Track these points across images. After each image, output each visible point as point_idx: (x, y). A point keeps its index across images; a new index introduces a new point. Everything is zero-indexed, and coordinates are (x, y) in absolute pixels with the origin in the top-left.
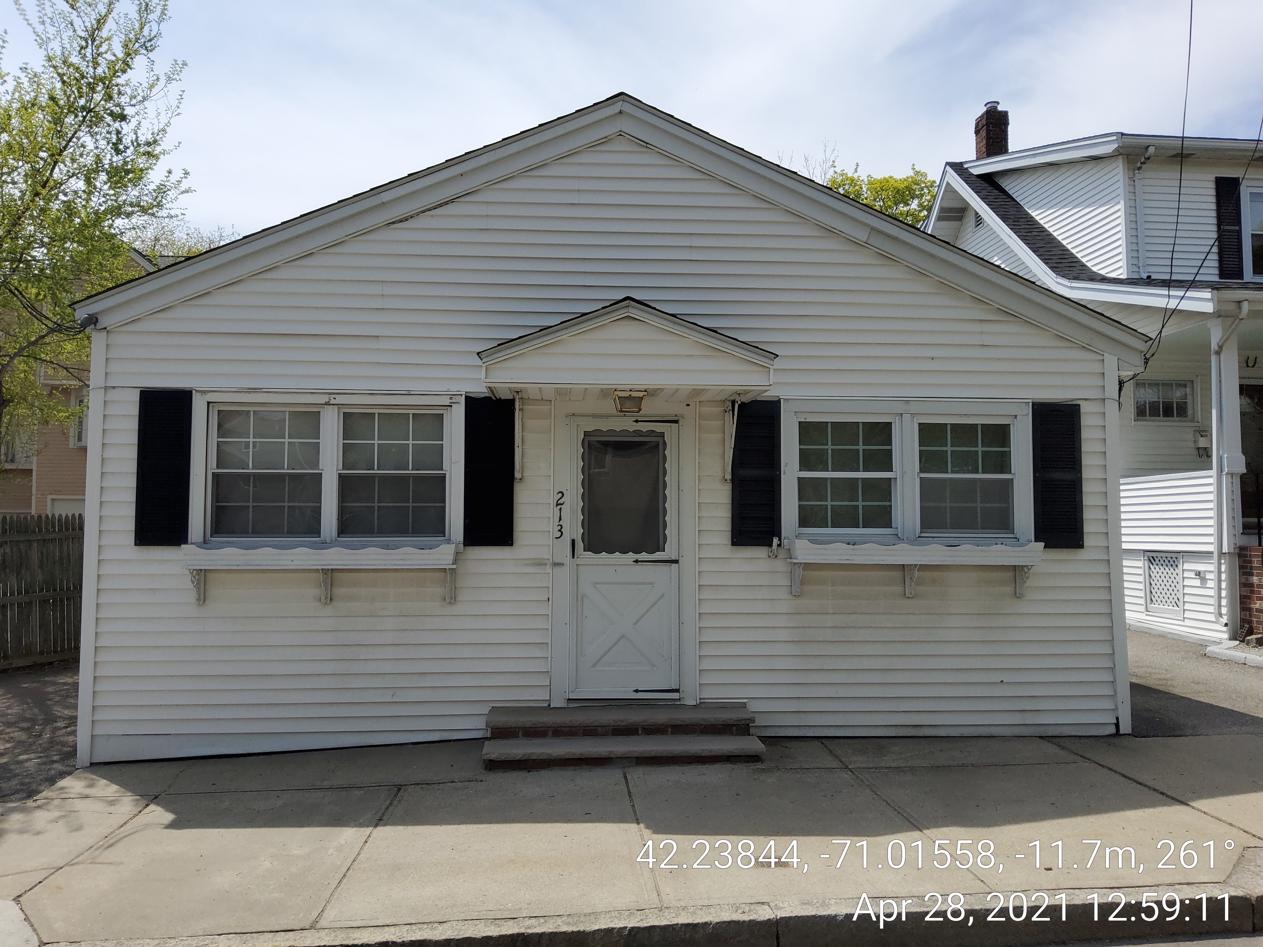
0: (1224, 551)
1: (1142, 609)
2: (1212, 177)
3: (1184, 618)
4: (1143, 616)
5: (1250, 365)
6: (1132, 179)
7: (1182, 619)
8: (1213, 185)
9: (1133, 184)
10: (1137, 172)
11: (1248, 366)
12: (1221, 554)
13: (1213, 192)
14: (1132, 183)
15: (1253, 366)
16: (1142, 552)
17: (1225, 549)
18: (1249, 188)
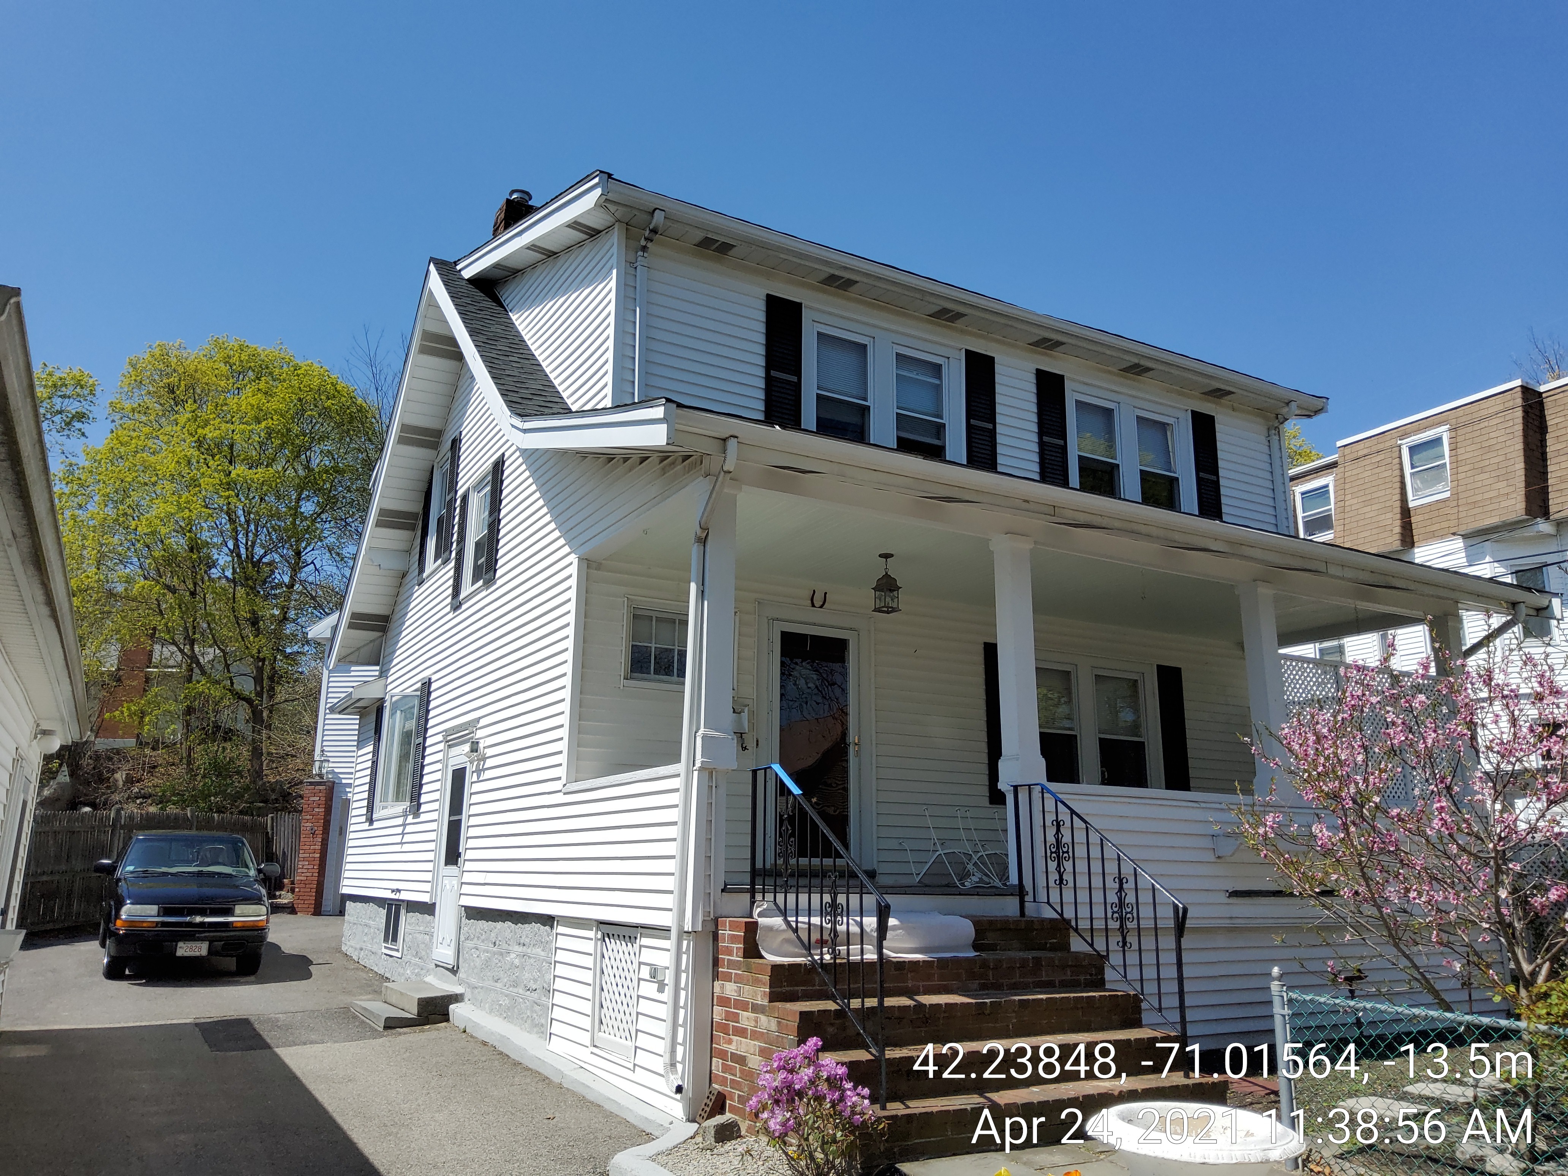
0: (686, 929)
1: (586, 1038)
2: (762, 293)
3: (635, 1065)
4: (584, 1054)
5: (818, 603)
6: (632, 264)
7: (631, 1066)
8: (762, 305)
9: (633, 273)
10: (640, 253)
11: (813, 606)
12: (683, 934)
13: (762, 317)
14: (632, 271)
15: (821, 607)
16: (595, 924)
17: (688, 927)
18: (815, 324)
